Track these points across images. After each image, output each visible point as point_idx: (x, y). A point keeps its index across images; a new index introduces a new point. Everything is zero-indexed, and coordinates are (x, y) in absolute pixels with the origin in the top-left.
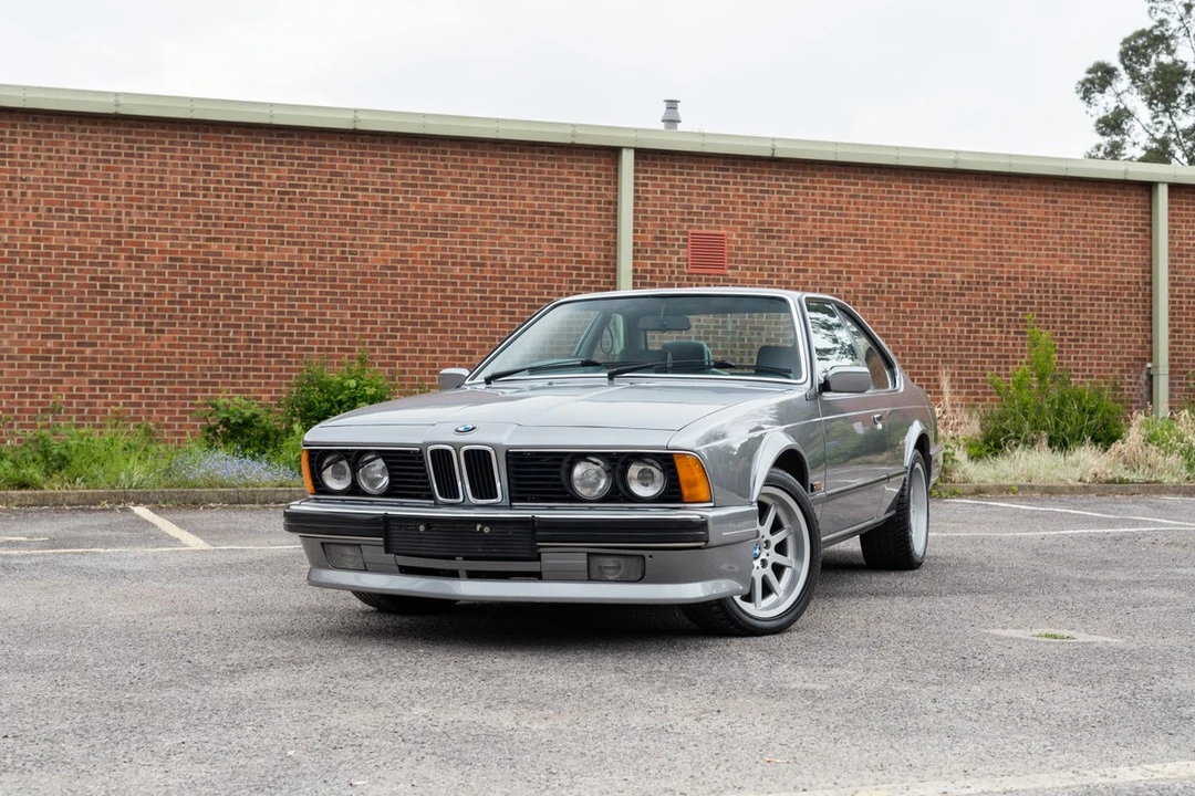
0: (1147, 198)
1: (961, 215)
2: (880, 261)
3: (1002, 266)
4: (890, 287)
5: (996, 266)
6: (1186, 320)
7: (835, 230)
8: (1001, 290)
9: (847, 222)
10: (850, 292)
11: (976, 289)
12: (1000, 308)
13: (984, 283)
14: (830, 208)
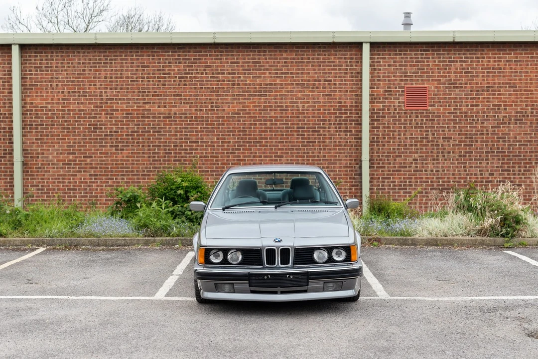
2: (526, 98)
4: (532, 113)
7: (496, 81)
9: (504, 76)
10: (506, 117)
14: (493, 69)
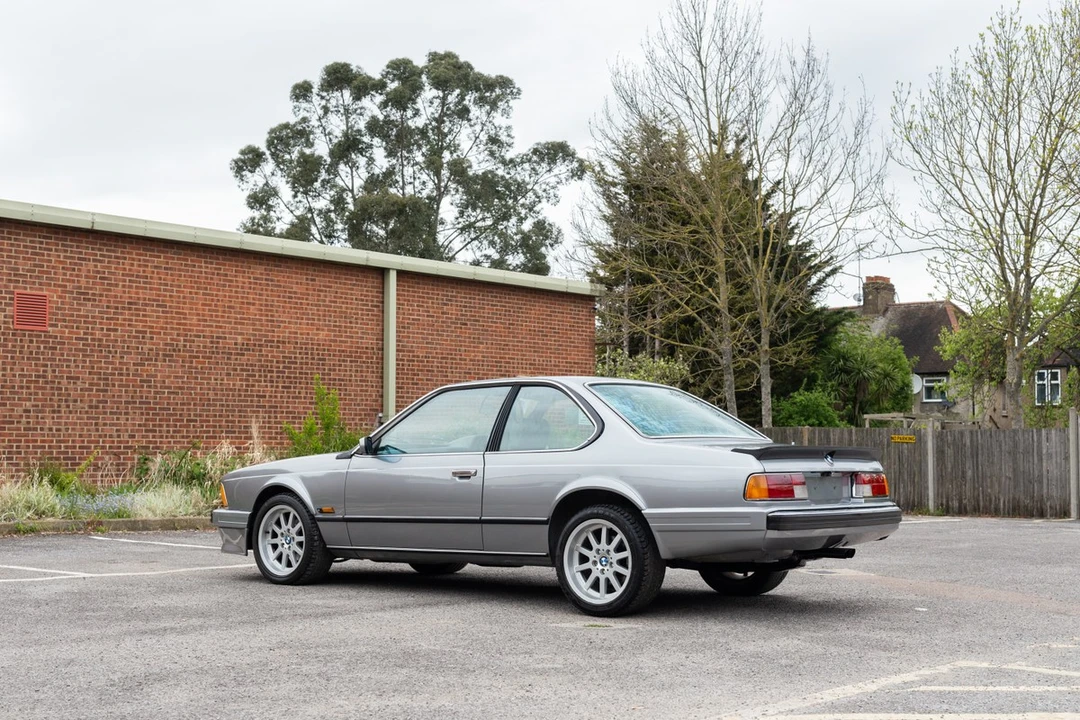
0: (380, 281)
1: (243, 288)
2: (178, 324)
3: (273, 331)
4: (185, 346)
5: (269, 331)
6: (407, 379)
7: (141, 296)
8: (272, 351)
9: (151, 289)
10: (151, 350)
11: (253, 350)
12: (271, 367)
13: (260, 345)
14: (137, 276)
